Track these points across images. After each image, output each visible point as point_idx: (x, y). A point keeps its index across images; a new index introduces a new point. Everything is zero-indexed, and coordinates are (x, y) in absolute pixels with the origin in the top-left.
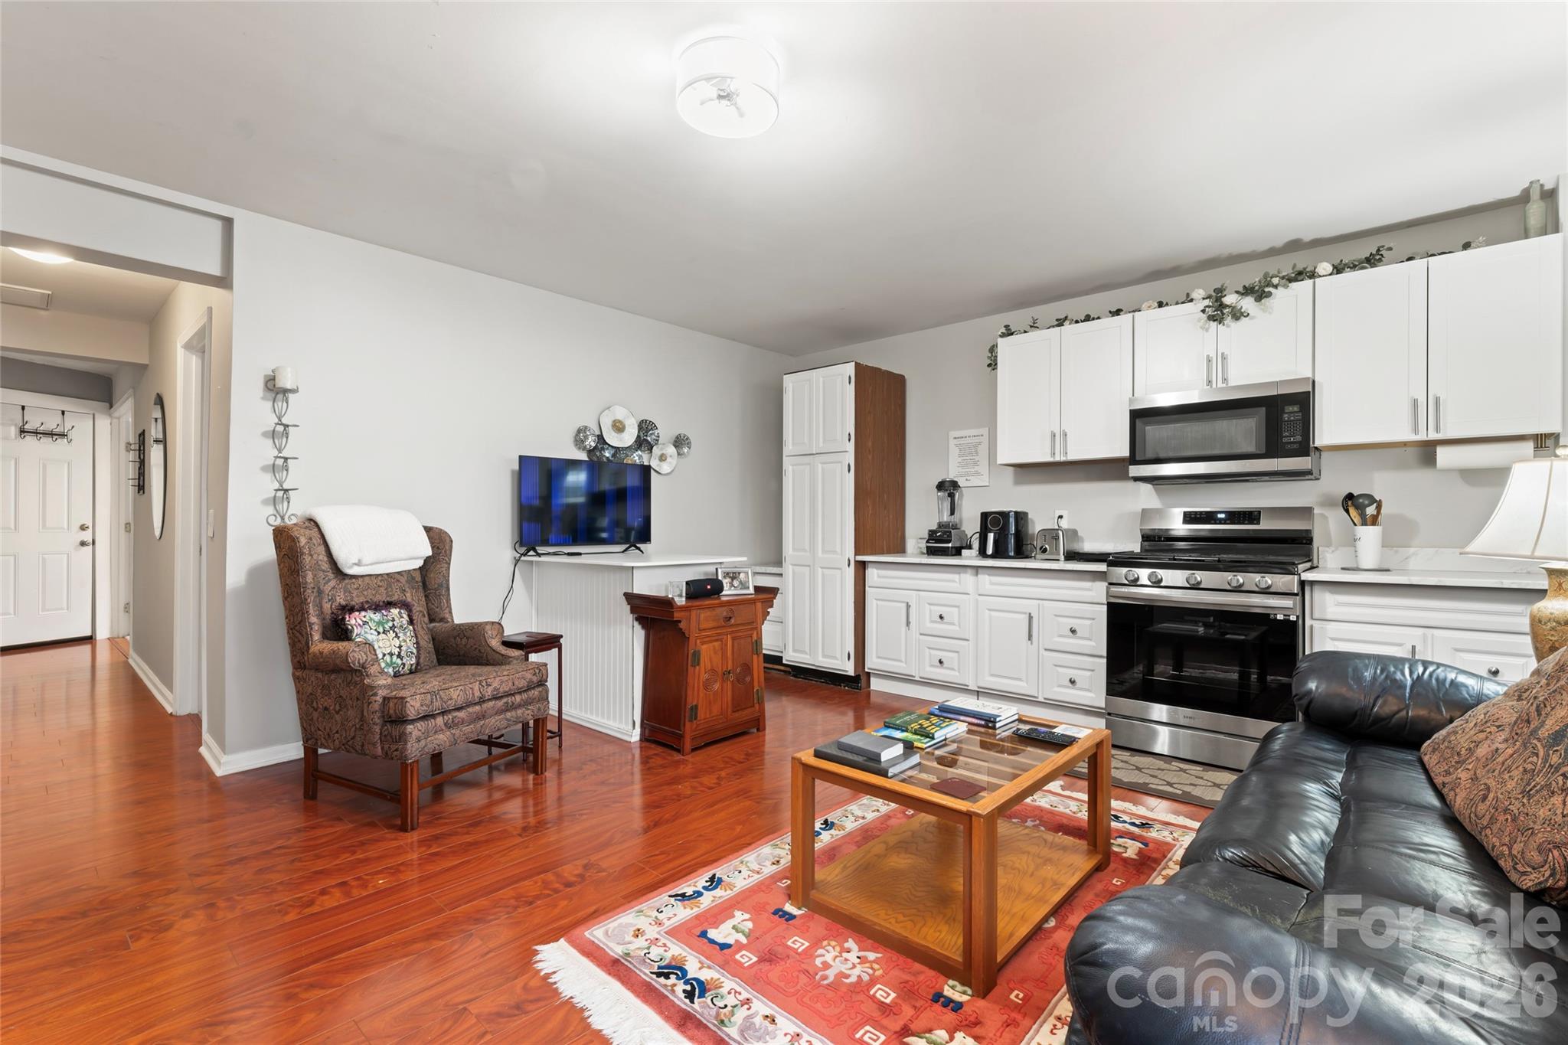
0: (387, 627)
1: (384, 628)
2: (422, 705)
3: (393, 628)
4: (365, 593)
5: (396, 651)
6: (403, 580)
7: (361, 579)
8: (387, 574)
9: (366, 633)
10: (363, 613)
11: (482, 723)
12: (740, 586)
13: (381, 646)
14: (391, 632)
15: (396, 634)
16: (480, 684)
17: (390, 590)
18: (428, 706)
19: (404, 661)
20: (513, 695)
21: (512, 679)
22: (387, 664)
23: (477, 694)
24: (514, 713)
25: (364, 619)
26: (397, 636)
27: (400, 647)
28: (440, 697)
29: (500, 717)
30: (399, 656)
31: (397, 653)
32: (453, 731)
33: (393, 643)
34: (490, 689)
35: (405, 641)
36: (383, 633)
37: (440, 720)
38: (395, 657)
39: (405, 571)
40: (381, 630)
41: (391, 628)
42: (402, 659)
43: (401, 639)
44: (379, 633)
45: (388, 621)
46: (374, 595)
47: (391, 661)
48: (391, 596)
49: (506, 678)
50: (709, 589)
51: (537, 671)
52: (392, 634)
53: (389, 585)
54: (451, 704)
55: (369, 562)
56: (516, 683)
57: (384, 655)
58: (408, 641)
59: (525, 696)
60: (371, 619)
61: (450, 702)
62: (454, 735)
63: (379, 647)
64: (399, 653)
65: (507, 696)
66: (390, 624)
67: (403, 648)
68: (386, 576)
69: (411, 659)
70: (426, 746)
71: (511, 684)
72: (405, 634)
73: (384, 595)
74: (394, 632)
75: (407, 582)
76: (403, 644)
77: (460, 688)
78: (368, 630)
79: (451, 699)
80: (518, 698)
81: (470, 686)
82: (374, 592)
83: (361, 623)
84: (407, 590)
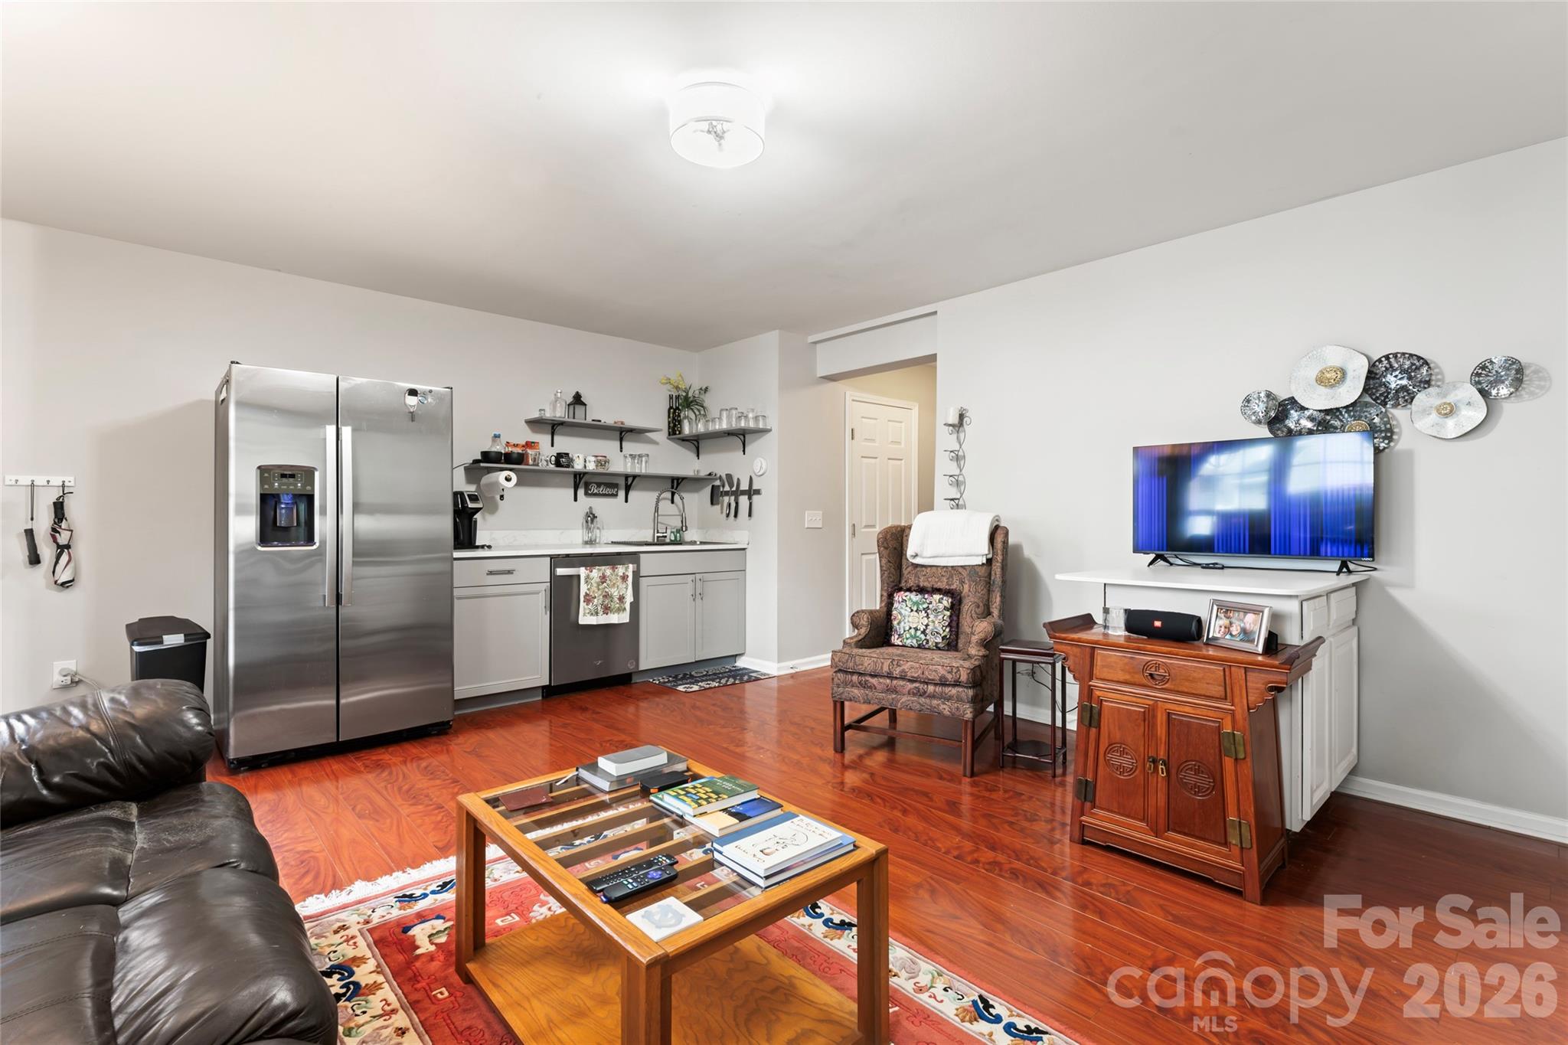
0: (921, 607)
1: (918, 607)
2: (839, 661)
3: (926, 610)
4: (930, 579)
5: (922, 628)
6: (965, 573)
7: (929, 569)
8: (952, 567)
9: (902, 608)
10: (907, 593)
11: (894, 696)
12: (1241, 636)
13: (910, 620)
14: (923, 612)
15: (928, 615)
16: (892, 662)
17: (951, 579)
18: (844, 663)
19: (928, 637)
20: (927, 683)
21: (924, 668)
22: (911, 636)
23: (886, 669)
24: (928, 701)
25: (904, 598)
26: (928, 617)
27: (927, 626)
28: (855, 660)
29: (913, 699)
30: (924, 632)
31: (922, 630)
32: (867, 692)
33: (922, 621)
34: (898, 670)
35: (934, 622)
36: (916, 611)
37: (855, 678)
38: (919, 633)
39: (969, 566)
40: (915, 609)
41: (924, 609)
42: (926, 636)
43: (930, 619)
44: (912, 610)
45: (924, 603)
46: (937, 582)
47: (915, 634)
48: (950, 585)
49: (917, 665)
50: (1157, 627)
51: (955, 670)
52: (923, 614)
53: (951, 576)
54: (861, 669)
55: (929, 556)
56: (926, 673)
57: (910, 628)
58: (936, 622)
59: (939, 689)
60: (910, 599)
61: (860, 667)
62: (867, 695)
63: (908, 621)
64: (924, 630)
65: (921, 682)
66: (925, 606)
67: (930, 627)
68: (950, 568)
69: (935, 638)
70: (843, 693)
71: (920, 672)
72: (936, 617)
73: (945, 583)
74: (926, 612)
75: (968, 575)
76: (930, 624)
77: (873, 659)
78: (904, 607)
79: (862, 665)
80: (931, 688)
81: (882, 661)
82: (937, 580)
83: (901, 600)
84: (967, 582)
